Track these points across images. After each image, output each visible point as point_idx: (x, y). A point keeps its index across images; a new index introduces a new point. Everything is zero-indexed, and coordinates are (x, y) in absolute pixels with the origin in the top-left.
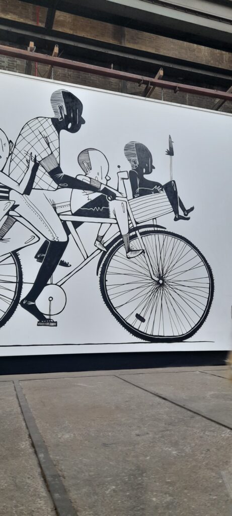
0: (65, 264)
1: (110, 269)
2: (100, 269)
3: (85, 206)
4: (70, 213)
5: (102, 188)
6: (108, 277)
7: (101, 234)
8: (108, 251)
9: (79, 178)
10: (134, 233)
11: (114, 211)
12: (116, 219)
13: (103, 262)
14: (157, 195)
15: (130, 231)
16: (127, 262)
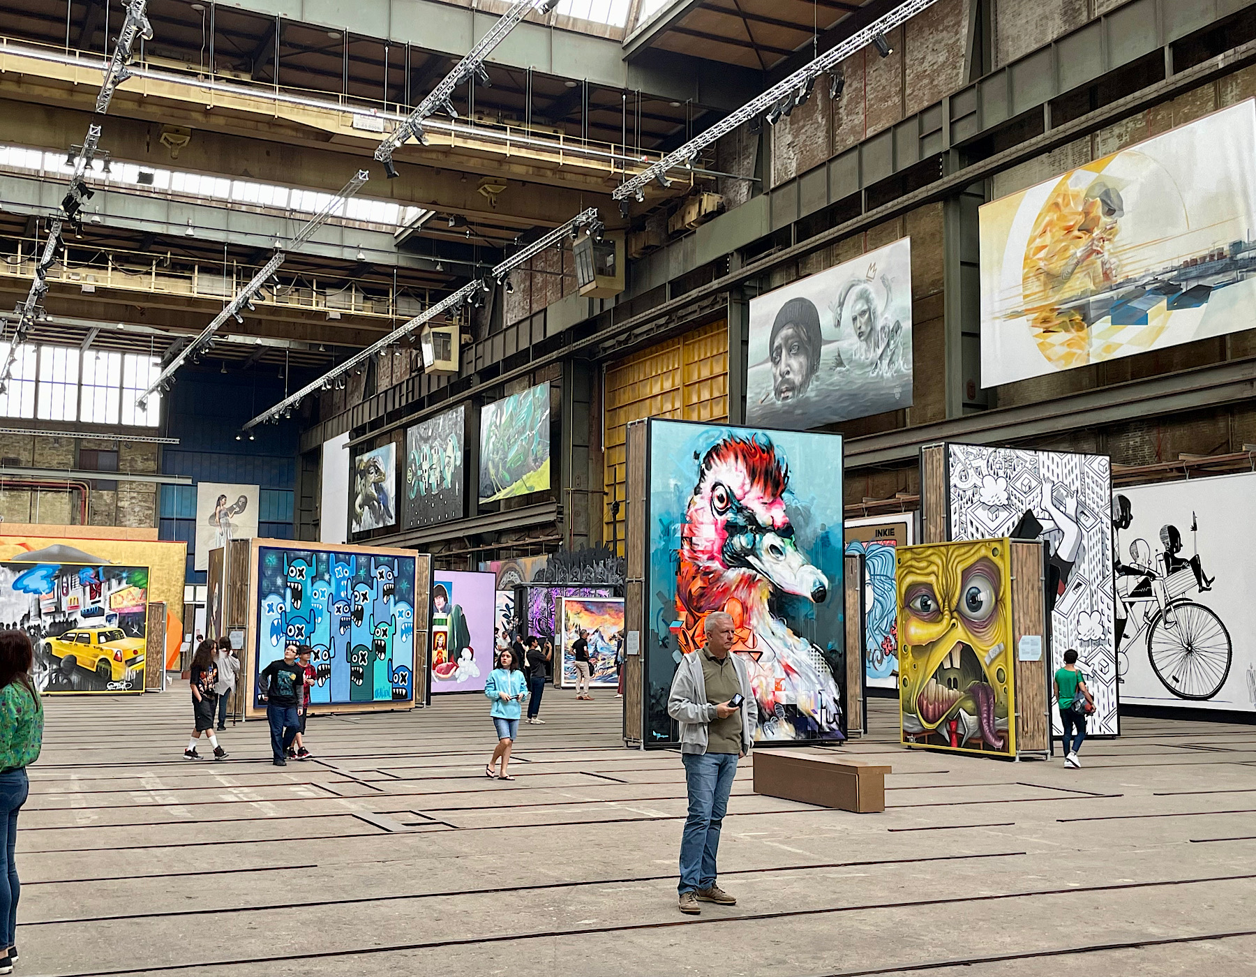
0: (1126, 637)
1: (1154, 639)
2: (1148, 640)
3: (1136, 588)
5: (1145, 572)
6: (1153, 646)
7: (1147, 610)
8: (1152, 625)
9: (1132, 566)
10: (1168, 607)
11: (1156, 589)
12: (1156, 596)
13: (1149, 633)
16: (1165, 632)
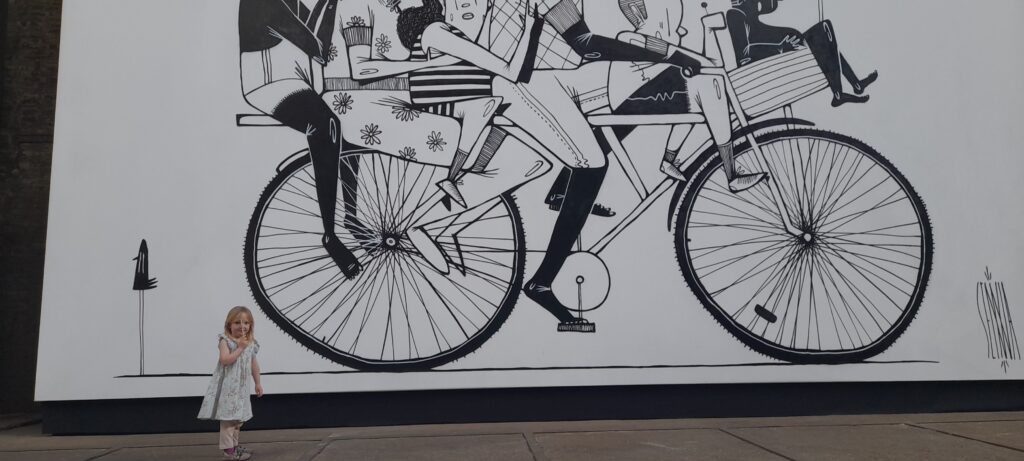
0: (603, 212)
1: (694, 217)
2: (675, 218)
3: (637, 93)
4: (607, 110)
5: (670, 54)
6: (692, 233)
7: (673, 147)
8: (689, 182)
9: (623, 38)
11: (698, 97)
12: (702, 114)
13: (680, 203)
14: (790, 55)
15: (734, 135)
16: (731, 200)
